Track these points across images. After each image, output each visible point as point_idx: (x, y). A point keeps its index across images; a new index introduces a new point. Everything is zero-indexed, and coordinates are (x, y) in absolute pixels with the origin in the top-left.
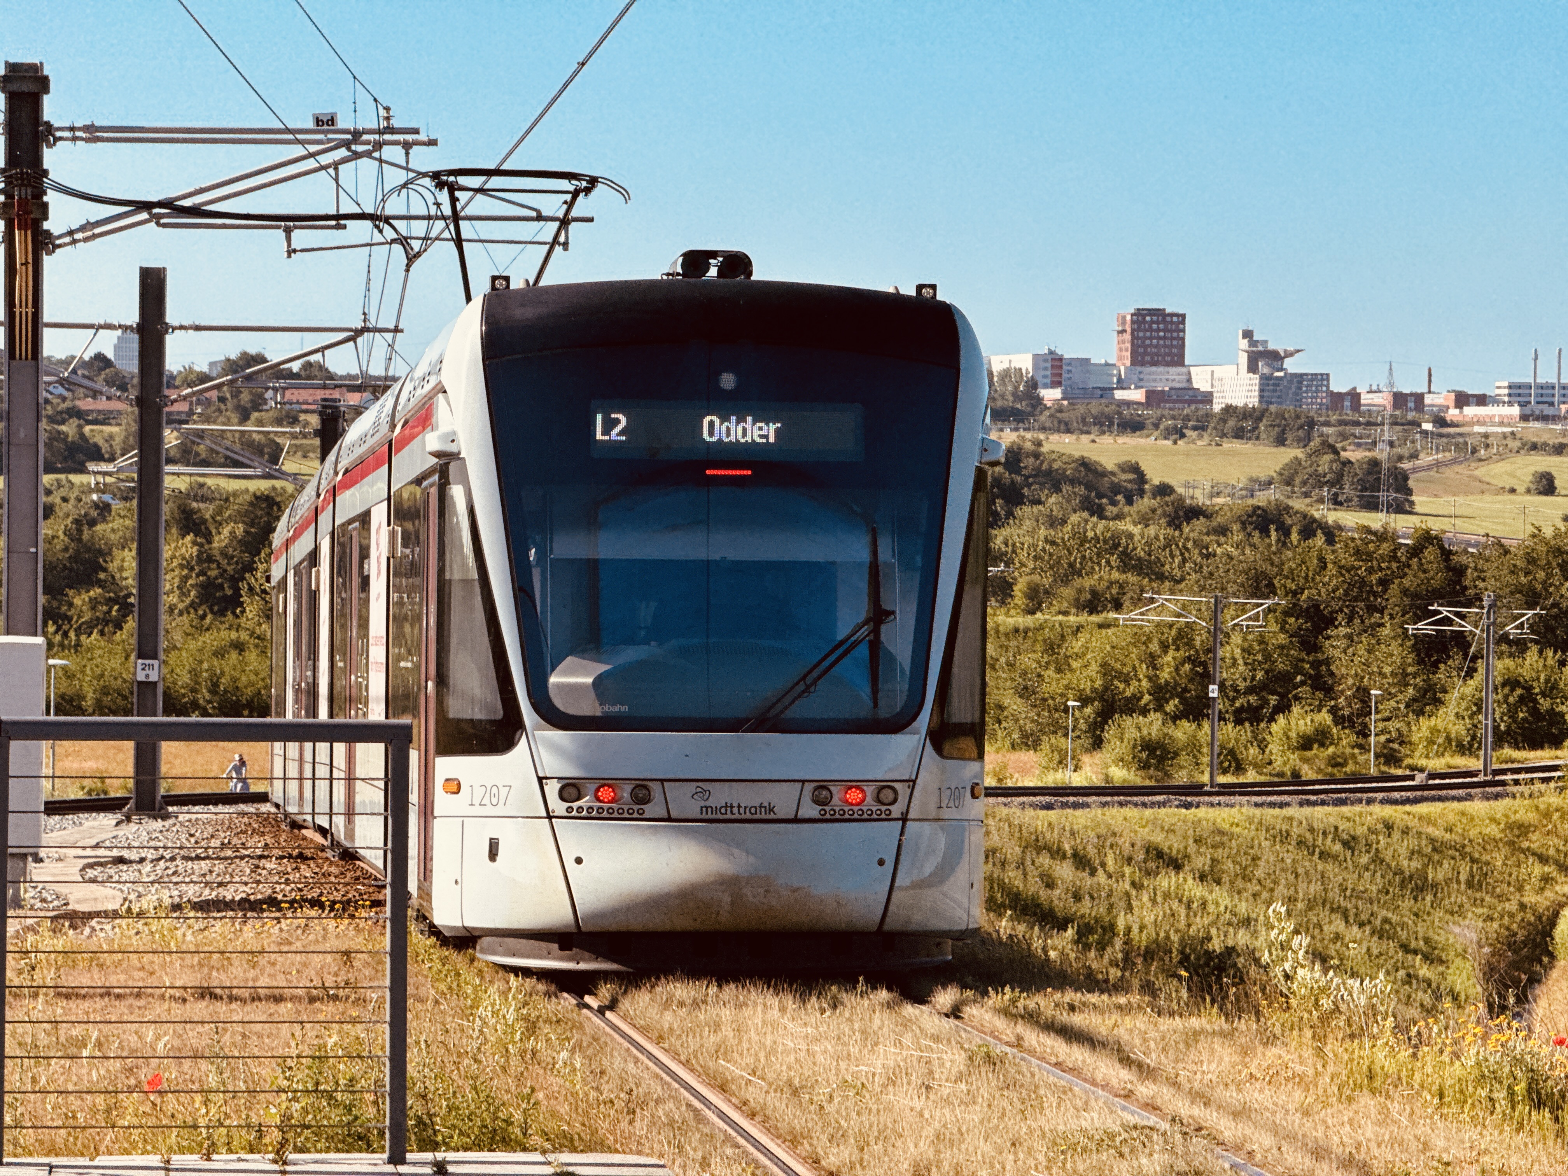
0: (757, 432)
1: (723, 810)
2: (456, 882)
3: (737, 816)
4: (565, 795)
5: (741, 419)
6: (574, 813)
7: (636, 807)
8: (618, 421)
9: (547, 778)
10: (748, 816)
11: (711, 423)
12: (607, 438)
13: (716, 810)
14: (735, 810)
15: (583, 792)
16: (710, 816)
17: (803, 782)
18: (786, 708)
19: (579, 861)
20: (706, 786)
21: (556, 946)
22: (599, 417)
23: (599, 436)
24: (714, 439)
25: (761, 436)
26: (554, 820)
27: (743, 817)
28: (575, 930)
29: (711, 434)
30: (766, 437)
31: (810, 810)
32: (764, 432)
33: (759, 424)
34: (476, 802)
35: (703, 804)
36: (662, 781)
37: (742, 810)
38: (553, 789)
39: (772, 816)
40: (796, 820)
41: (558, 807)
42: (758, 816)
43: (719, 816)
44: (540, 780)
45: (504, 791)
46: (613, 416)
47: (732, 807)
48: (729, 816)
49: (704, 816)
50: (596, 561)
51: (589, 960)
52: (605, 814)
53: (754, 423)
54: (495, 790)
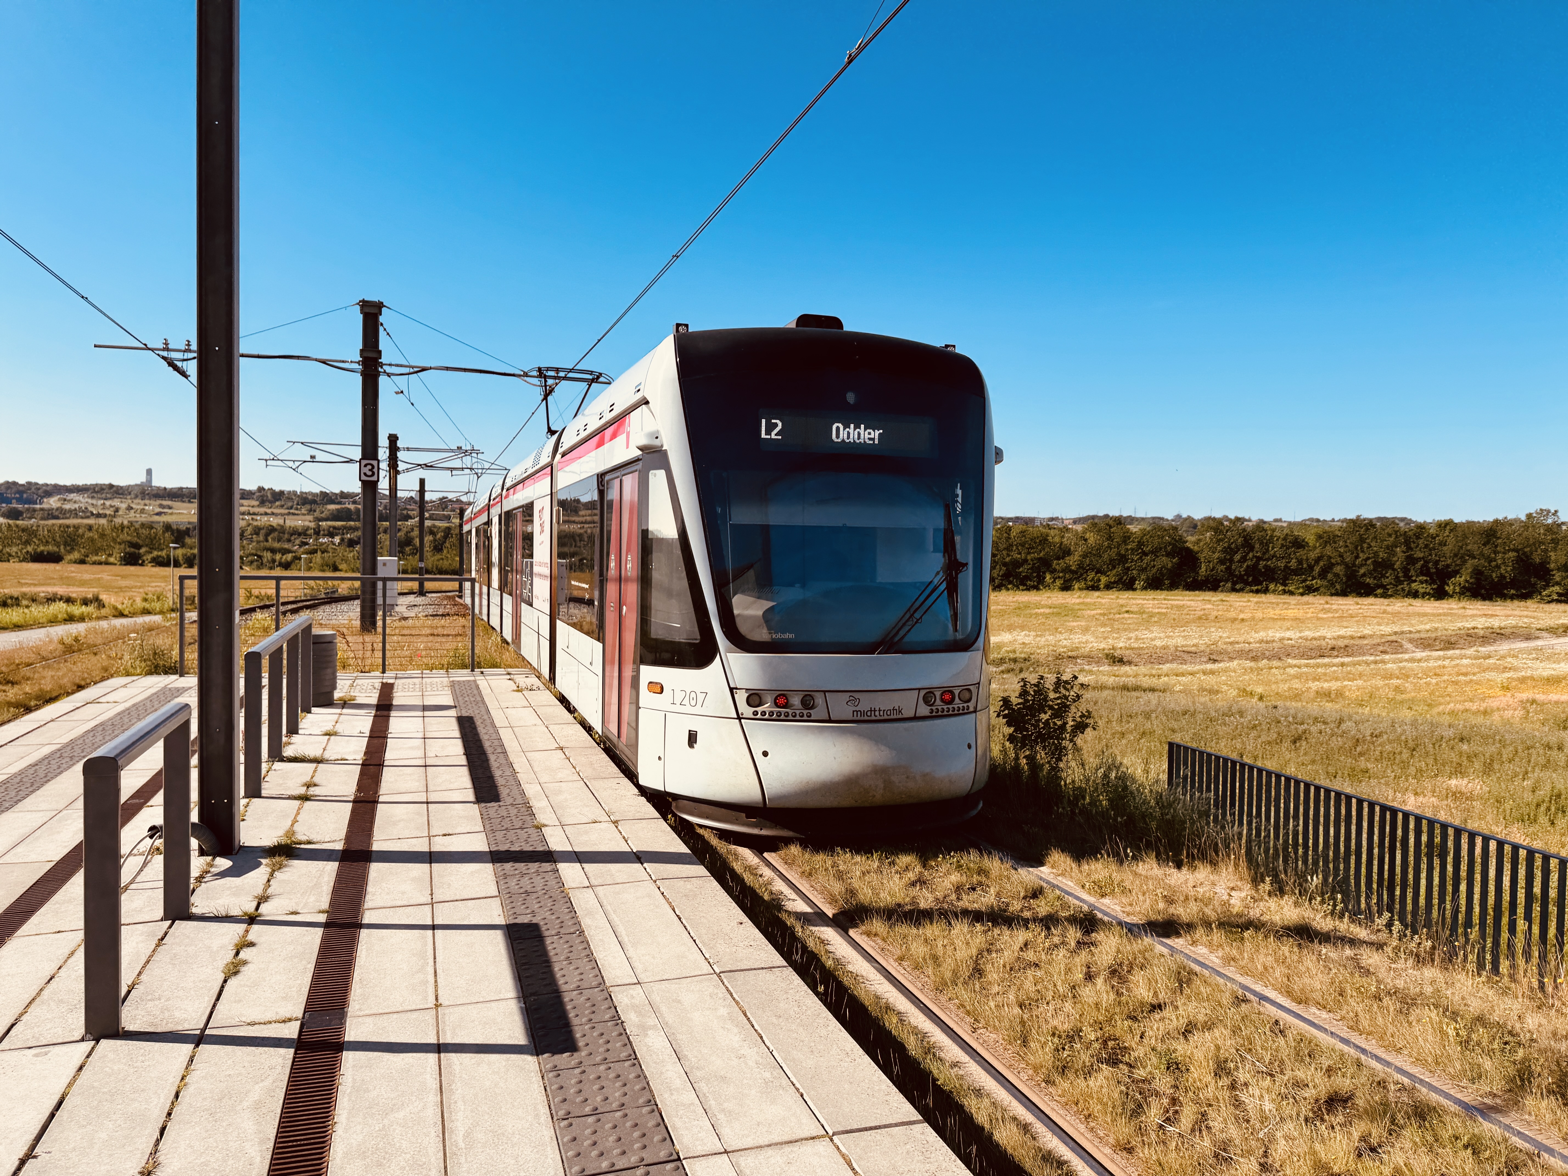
0: (867, 436)
1: (869, 714)
2: (660, 758)
3: (878, 718)
4: (752, 703)
5: (857, 427)
6: (759, 716)
7: (805, 712)
8: (776, 425)
9: (736, 689)
10: (886, 717)
11: (838, 429)
12: (768, 437)
13: (863, 713)
14: (877, 713)
15: (764, 699)
16: (859, 718)
17: (919, 689)
18: (905, 635)
19: (765, 754)
20: (856, 695)
21: (744, 815)
22: (764, 421)
23: (763, 436)
24: (839, 440)
25: (870, 439)
26: (743, 721)
27: (882, 718)
28: (761, 805)
29: (838, 436)
30: (873, 439)
31: (924, 710)
32: (872, 436)
33: (868, 431)
34: (678, 702)
35: (855, 708)
36: (825, 692)
37: (882, 713)
38: (741, 697)
39: (900, 716)
40: (915, 718)
41: (746, 710)
42: (892, 717)
43: (866, 718)
44: (731, 690)
45: (701, 697)
46: (773, 421)
47: (875, 711)
48: (873, 718)
49: (855, 718)
50: (768, 526)
51: (771, 828)
52: (782, 717)
53: (865, 430)
54: (693, 695)
